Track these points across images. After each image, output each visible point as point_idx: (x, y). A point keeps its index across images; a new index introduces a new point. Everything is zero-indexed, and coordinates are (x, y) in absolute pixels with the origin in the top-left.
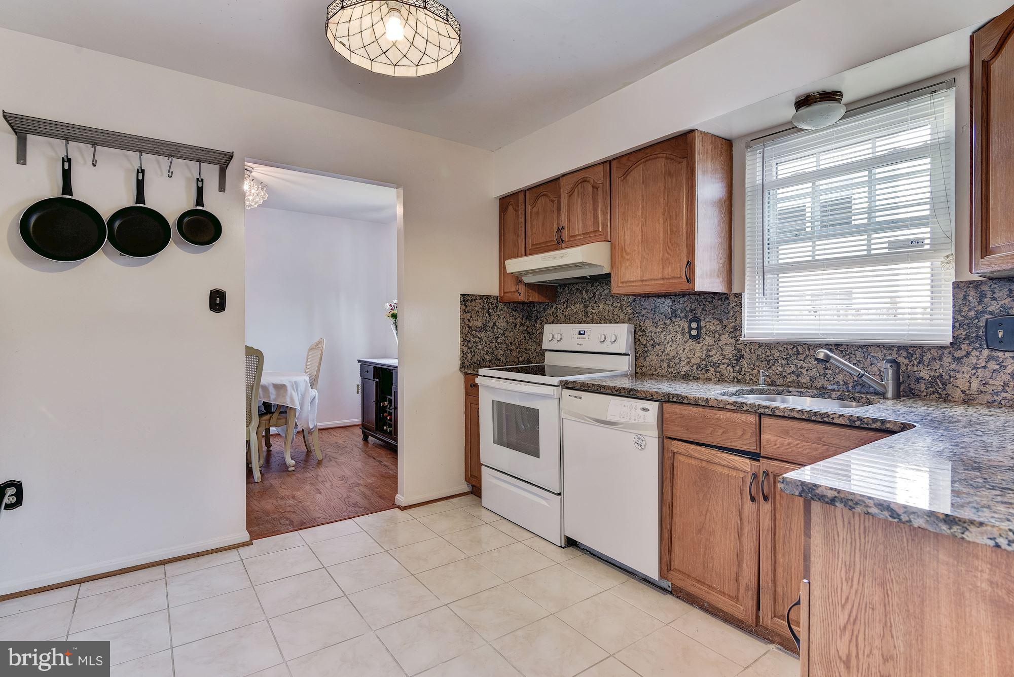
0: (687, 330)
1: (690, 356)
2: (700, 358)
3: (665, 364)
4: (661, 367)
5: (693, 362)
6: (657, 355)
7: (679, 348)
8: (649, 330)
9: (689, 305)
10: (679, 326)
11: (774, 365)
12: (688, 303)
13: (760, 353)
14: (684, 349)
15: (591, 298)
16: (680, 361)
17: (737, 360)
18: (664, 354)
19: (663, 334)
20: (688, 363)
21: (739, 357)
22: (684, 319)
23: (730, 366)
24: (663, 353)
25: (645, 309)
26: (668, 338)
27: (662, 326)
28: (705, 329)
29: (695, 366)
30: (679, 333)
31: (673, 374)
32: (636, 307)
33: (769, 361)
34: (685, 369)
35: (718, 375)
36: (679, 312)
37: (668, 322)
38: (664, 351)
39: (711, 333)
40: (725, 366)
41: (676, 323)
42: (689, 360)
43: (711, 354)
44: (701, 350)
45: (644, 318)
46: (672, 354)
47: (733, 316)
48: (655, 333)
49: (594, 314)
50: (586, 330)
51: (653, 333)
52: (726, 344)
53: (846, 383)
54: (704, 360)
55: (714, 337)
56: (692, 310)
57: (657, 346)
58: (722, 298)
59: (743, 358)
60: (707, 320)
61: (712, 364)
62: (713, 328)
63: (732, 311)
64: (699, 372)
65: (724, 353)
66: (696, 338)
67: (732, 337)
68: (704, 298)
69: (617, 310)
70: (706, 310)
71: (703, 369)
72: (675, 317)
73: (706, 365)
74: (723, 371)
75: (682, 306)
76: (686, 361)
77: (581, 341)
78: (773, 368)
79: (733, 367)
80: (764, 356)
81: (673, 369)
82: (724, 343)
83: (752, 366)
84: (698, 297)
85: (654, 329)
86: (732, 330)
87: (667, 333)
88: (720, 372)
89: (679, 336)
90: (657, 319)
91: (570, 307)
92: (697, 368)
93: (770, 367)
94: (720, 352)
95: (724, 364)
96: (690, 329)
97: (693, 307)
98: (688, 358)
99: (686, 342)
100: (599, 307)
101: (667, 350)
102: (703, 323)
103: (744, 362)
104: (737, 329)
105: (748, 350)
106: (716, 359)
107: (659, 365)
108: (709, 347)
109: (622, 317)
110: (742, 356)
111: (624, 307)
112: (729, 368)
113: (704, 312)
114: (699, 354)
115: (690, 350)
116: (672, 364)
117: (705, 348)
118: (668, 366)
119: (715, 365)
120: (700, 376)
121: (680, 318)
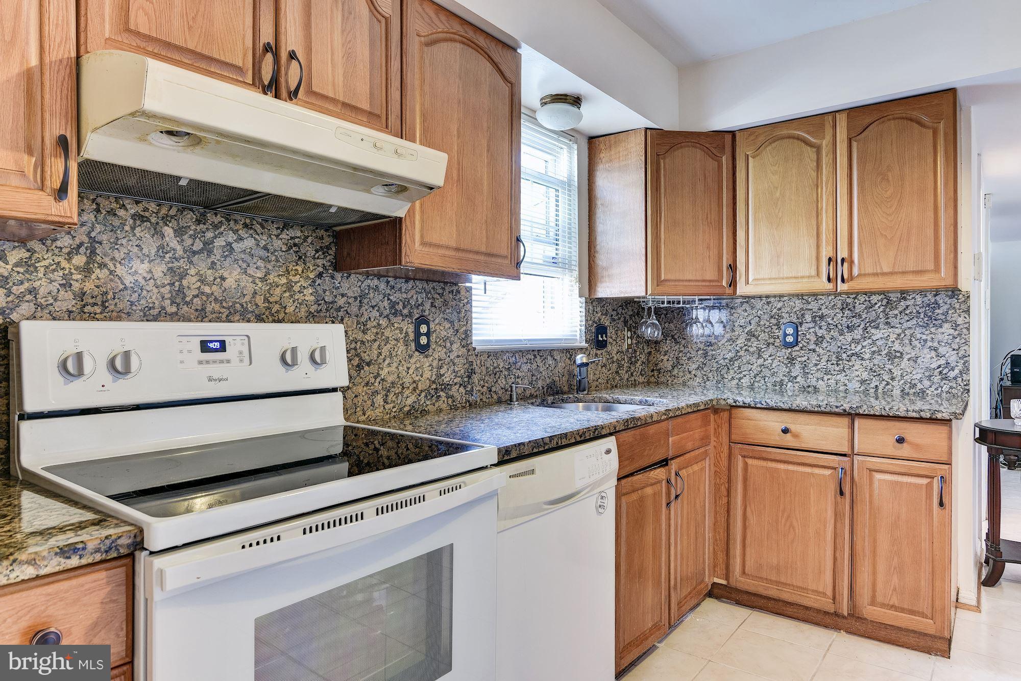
0: (412, 336)
1: (417, 378)
2: (430, 380)
3: (379, 399)
4: (373, 404)
5: (420, 388)
6: (367, 384)
7: (401, 368)
8: (351, 338)
9: (415, 297)
10: (401, 330)
11: (499, 378)
12: (413, 292)
13: (488, 366)
14: (408, 368)
15: (195, 253)
16: (403, 388)
17: (469, 377)
18: (378, 380)
19: (376, 344)
20: (414, 389)
21: (471, 373)
22: (407, 319)
23: (462, 387)
24: (375, 378)
25: (343, 295)
26: (385, 351)
27: (375, 330)
28: (434, 335)
29: (423, 394)
30: (401, 341)
31: (393, 414)
32: (325, 291)
33: (495, 374)
34: (410, 401)
35: (450, 400)
36: (400, 306)
37: (383, 322)
38: (378, 375)
39: (442, 341)
40: (457, 387)
41: (396, 325)
42: (415, 385)
43: (442, 372)
44: (430, 368)
45: (341, 314)
46: (390, 379)
47: (464, 317)
48: (363, 342)
49: (208, 296)
50: (228, 340)
51: (359, 344)
52: (458, 356)
53: (543, 388)
54: (434, 382)
55: (445, 347)
56: (419, 305)
57: (366, 368)
58: (452, 291)
59: (475, 373)
60: (437, 321)
61: (443, 387)
62: (444, 333)
63: (464, 310)
64: (428, 403)
65: (457, 369)
66: (422, 349)
67: (463, 347)
68: (433, 288)
69: (278, 291)
70: (435, 307)
71: (433, 396)
72: (395, 314)
73: (436, 389)
74: (455, 394)
75: (405, 296)
76: (411, 388)
77: (216, 371)
78: (499, 382)
79: (465, 387)
80: (492, 368)
81: (392, 405)
82: (456, 354)
83: (482, 382)
84: (425, 285)
85: (360, 336)
86: (463, 336)
87: (383, 344)
88: (452, 397)
89: (401, 347)
90: (366, 316)
91: (102, 266)
92: (426, 396)
93: (497, 381)
94: (452, 368)
95: (456, 384)
96: (418, 334)
97: (420, 301)
98: (414, 382)
99: (411, 357)
100: (223, 279)
101: (383, 373)
102: (432, 326)
103: (475, 378)
104: (468, 334)
105: (478, 362)
106: (448, 379)
107: (369, 403)
108: (440, 362)
109: (290, 309)
110: (473, 372)
111: (296, 288)
112: (462, 390)
113: (433, 310)
114: (427, 374)
115: (417, 369)
116: (391, 396)
117: (435, 364)
118: (386, 402)
119: (446, 387)
120: (430, 407)
121: (402, 315)
